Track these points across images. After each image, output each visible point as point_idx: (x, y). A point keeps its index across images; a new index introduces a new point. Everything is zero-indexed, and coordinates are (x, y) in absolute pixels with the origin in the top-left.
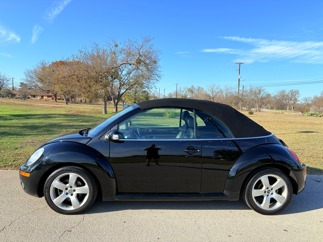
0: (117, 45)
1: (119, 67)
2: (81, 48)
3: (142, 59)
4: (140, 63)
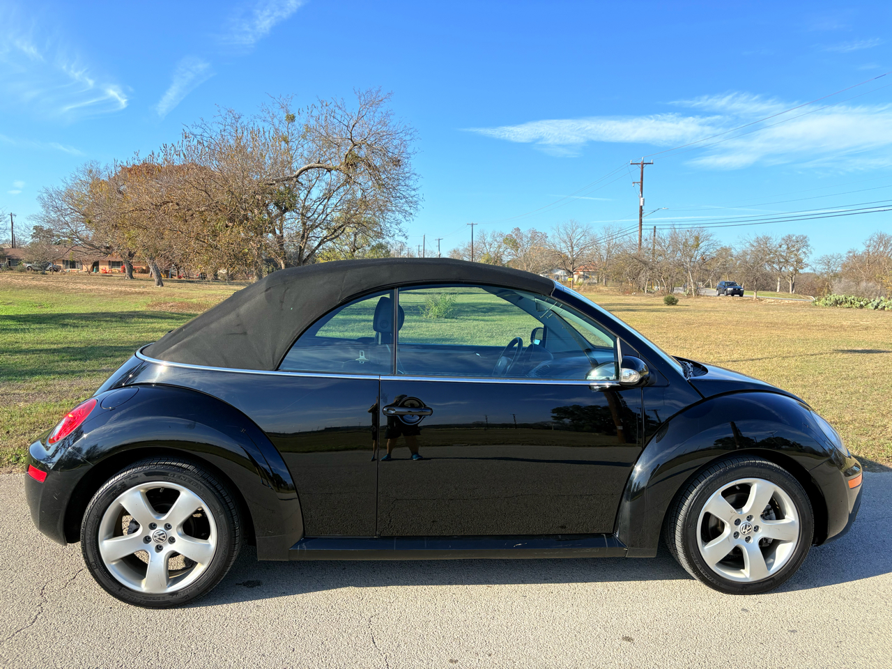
0: (294, 117)
1: (297, 176)
4: (354, 165)
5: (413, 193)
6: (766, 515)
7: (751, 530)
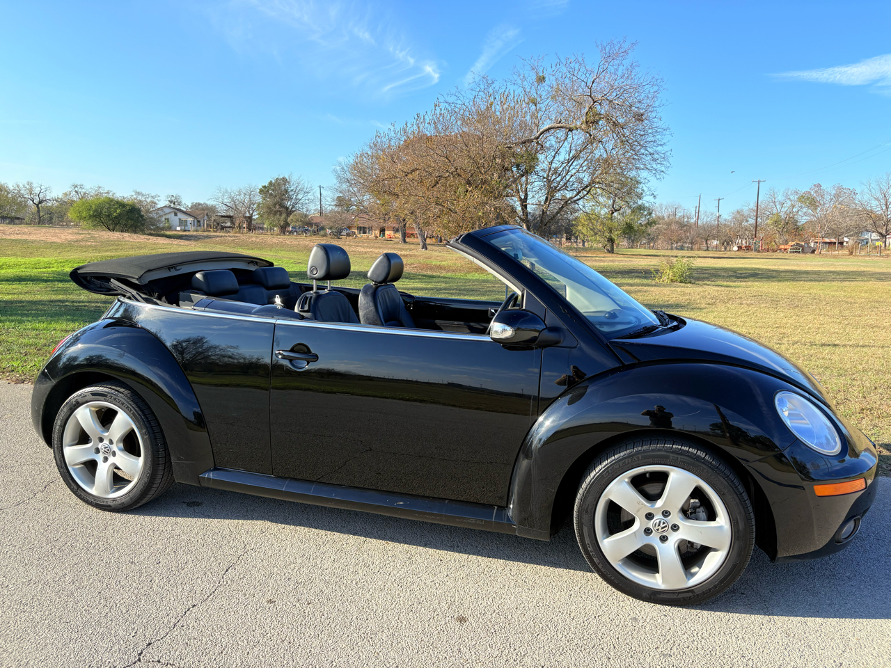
0: (544, 78)
1: (538, 138)
2: (446, 96)
3: (603, 109)
4: (595, 122)
5: (659, 148)
6: (691, 513)
7: (666, 528)
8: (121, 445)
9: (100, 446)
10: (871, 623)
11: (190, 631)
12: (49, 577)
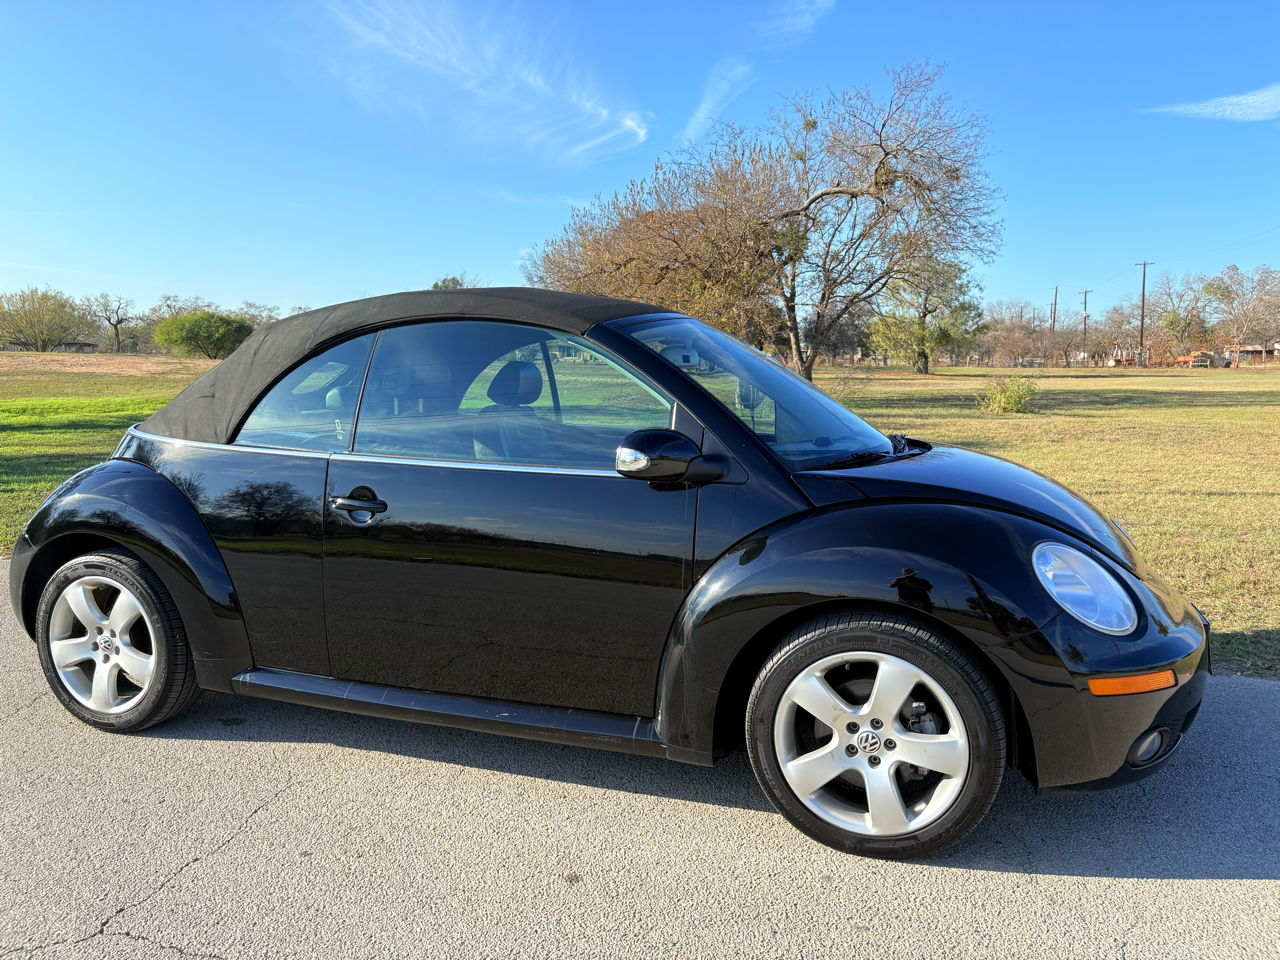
0: (815, 123)
1: (807, 208)
2: (674, 154)
3: (899, 164)
4: (889, 183)
5: (985, 218)
6: (913, 723)
7: (877, 746)
8: (127, 638)
9: (99, 639)
10: (1184, 885)
11: (182, 894)
12: (7, 820)
